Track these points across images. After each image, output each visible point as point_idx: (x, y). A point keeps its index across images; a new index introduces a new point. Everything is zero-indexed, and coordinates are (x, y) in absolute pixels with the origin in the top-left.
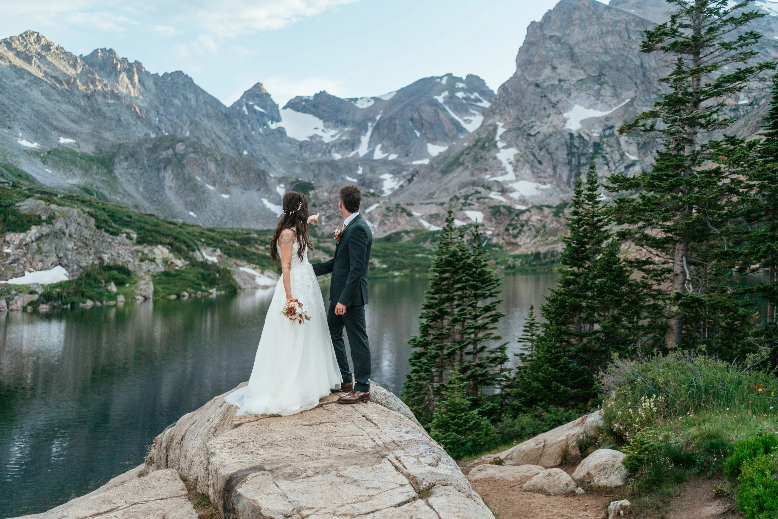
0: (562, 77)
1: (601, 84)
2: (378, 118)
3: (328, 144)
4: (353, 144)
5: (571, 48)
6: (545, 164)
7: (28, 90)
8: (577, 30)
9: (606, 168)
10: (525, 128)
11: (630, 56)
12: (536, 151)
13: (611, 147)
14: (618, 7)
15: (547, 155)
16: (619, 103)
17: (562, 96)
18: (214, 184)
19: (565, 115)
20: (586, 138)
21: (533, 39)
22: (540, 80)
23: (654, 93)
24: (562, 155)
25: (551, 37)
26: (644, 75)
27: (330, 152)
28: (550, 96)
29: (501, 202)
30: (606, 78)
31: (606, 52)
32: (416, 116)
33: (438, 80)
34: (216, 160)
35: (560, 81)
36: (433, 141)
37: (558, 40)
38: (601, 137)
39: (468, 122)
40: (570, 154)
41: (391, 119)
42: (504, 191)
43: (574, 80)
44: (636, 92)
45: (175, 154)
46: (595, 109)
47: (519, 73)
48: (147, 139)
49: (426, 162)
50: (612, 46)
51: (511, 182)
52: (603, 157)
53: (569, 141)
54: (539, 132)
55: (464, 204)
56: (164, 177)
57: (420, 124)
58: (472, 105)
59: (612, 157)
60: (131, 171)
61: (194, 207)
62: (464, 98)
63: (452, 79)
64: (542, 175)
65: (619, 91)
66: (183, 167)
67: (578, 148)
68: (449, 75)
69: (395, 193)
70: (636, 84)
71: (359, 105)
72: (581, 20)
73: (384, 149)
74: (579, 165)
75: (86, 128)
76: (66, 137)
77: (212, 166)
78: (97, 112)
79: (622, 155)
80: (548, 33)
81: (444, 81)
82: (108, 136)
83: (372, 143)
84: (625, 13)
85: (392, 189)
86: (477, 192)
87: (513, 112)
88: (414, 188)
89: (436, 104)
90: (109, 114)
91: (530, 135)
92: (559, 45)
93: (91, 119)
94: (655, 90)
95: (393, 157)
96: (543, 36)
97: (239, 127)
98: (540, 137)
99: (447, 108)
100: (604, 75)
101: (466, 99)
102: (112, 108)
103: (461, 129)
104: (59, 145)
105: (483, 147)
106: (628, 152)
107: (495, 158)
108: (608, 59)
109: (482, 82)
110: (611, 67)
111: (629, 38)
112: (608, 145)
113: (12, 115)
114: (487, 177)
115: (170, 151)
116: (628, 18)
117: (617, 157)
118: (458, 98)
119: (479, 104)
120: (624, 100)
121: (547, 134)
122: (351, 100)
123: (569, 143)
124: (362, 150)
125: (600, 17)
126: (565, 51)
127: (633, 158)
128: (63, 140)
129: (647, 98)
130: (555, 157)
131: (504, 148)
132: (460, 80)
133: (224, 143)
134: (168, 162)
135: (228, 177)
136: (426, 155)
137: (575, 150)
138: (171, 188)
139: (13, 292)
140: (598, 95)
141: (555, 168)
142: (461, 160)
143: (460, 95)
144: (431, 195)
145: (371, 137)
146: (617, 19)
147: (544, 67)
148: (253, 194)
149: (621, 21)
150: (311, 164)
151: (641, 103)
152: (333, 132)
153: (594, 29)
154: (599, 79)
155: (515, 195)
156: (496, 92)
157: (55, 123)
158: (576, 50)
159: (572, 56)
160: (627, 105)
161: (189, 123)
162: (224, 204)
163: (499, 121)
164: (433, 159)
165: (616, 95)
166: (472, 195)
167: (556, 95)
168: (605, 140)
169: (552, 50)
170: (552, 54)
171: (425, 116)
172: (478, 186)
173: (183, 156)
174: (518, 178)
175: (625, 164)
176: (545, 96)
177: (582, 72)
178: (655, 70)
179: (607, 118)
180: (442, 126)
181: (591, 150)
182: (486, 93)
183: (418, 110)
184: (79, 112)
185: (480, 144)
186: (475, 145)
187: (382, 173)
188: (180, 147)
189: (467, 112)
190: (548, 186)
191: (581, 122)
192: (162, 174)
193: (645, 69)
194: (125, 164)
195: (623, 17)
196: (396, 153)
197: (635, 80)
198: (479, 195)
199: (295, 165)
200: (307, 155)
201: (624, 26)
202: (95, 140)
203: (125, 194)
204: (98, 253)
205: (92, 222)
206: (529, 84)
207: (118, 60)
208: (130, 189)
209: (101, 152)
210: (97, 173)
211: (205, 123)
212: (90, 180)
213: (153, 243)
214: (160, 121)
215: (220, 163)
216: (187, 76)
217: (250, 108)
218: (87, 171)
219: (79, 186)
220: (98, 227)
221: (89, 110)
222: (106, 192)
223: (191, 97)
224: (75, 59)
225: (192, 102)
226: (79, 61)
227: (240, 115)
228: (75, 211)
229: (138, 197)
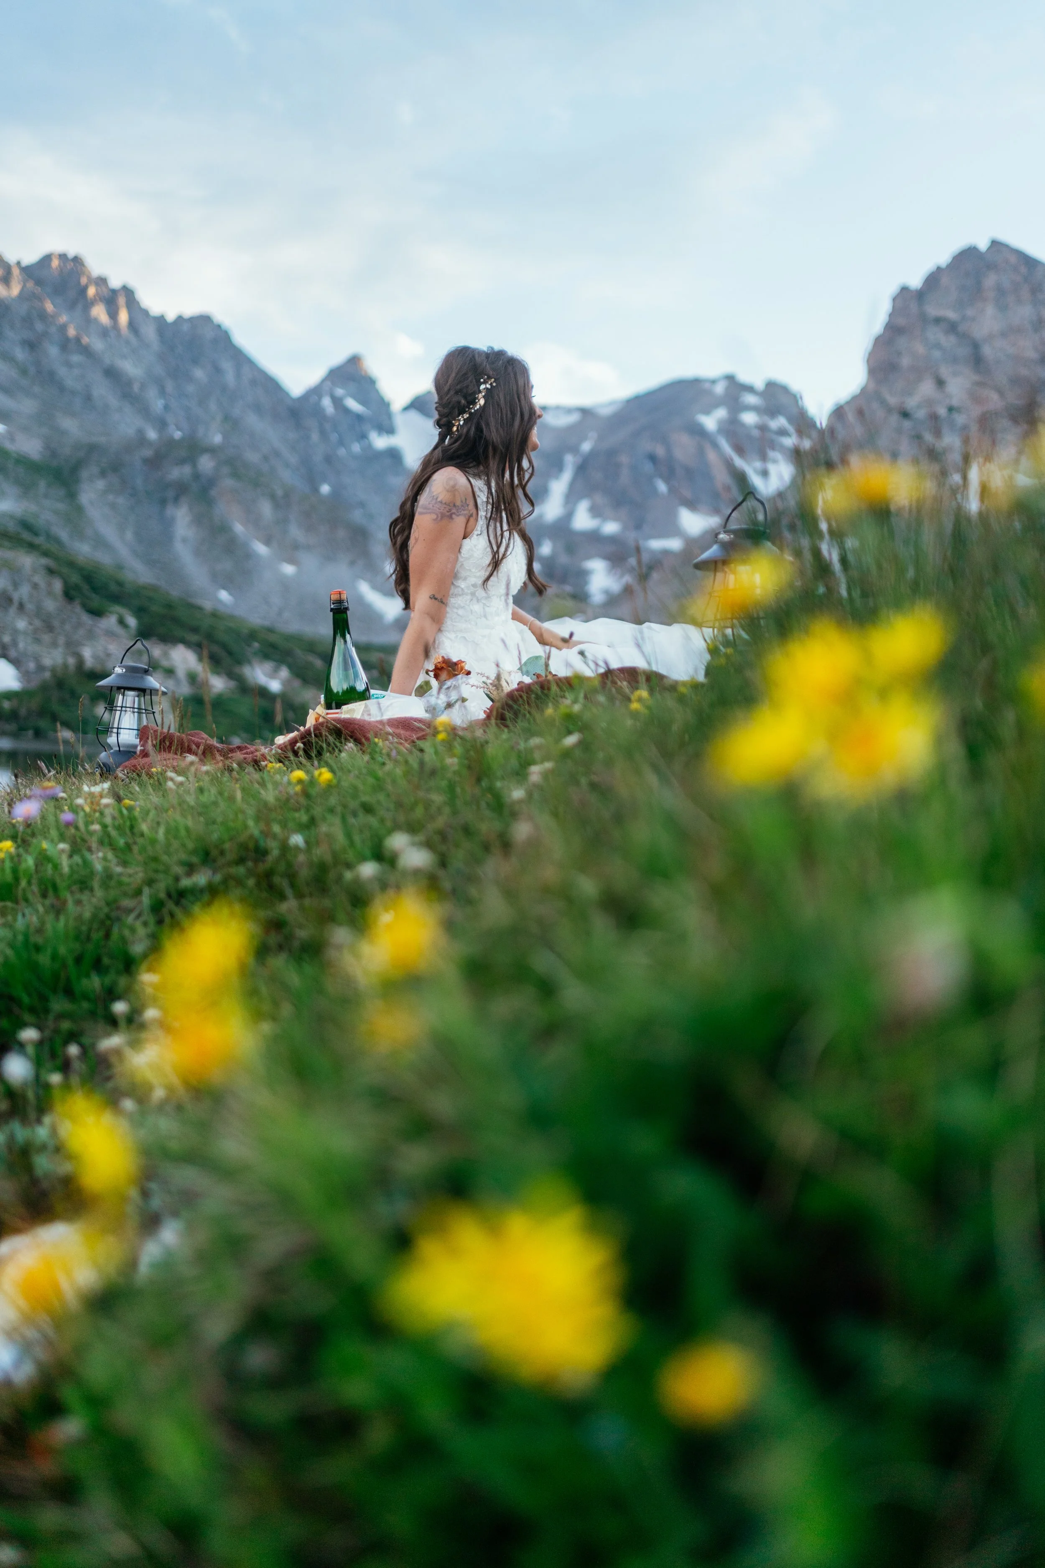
0: (955, 402)
2: (586, 447)
5: (976, 346)
8: (990, 310)
17: (950, 440)
18: (267, 542)
21: (901, 321)
22: (911, 403)
25: (938, 320)
28: (927, 437)
32: (660, 451)
33: (708, 386)
34: (273, 497)
35: (951, 409)
36: (692, 504)
37: (952, 328)
39: (763, 473)
41: (611, 453)
43: (977, 411)
45: (196, 476)
47: (872, 388)
48: (142, 440)
49: (674, 544)
56: (173, 519)
57: (668, 468)
58: (771, 441)
60: (111, 497)
61: (228, 582)
62: (757, 426)
63: (735, 387)
66: (210, 502)
68: (730, 379)
69: (613, 600)
72: (1000, 291)
73: (594, 511)
75: (27, 406)
77: (266, 509)
78: (48, 378)
80: (933, 311)
81: (720, 389)
82: (69, 424)
83: (571, 497)
85: (607, 591)
88: (653, 591)
89: (699, 432)
90: (69, 383)
92: (952, 339)
93: (37, 389)
95: (611, 528)
96: (923, 319)
97: (315, 437)
99: (723, 442)
101: (763, 428)
102: (76, 372)
109: (795, 398)
115: (187, 470)
118: (742, 425)
119: (785, 441)
124: (553, 508)
125: (1036, 289)
126: (964, 351)
132: (750, 389)
133: (287, 465)
134: (181, 490)
135: (296, 532)
136: (674, 530)
138: (184, 540)
143: (749, 418)
145: (572, 483)
147: (921, 379)
148: (341, 570)
153: (1025, 313)
154: (1028, 413)
156: (822, 422)
158: (987, 351)
159: (977, 361)
161: (219, 417)
162: (285, 585)
164: (690, 541)
167: (940, 437)
169: (938, 346)
170: (937, 354)
171: (679, 455)
173: (212, 482)
176: (918, 437)
177: (995, 395)
180: (709, 476)
182: (802, 421)
183: (664, 440)
184: (14, 373)
187: (589, 557)
188: (206, 464)
189: (763, 454)
192: (170, 510)
194: (100, 484)
196: (616, 519)
202: (44, 431)
203: (100, 542)
204: (72, 647)
205: (58, 585)
206: (889, 410)
207: (89, 278)
208: (109, 532)
209: (54, 454)
210: (46, 496)
211: (252, 420)
212: (33, 508)
213: (169, 639)
214: (166, 407)
215: (283, 502)
216: (219, 326)
217: (337, 402)
218: (26, 489)
219: (12, 517)
220: (69, 594)
221: (32, 370)
222: (63, 535)
223: (228, 366)
224: (8, 268)
225: (230, 377)
226: (16, 272)
227: (318, 412)
228: (27, 561)
229: (124, 552)
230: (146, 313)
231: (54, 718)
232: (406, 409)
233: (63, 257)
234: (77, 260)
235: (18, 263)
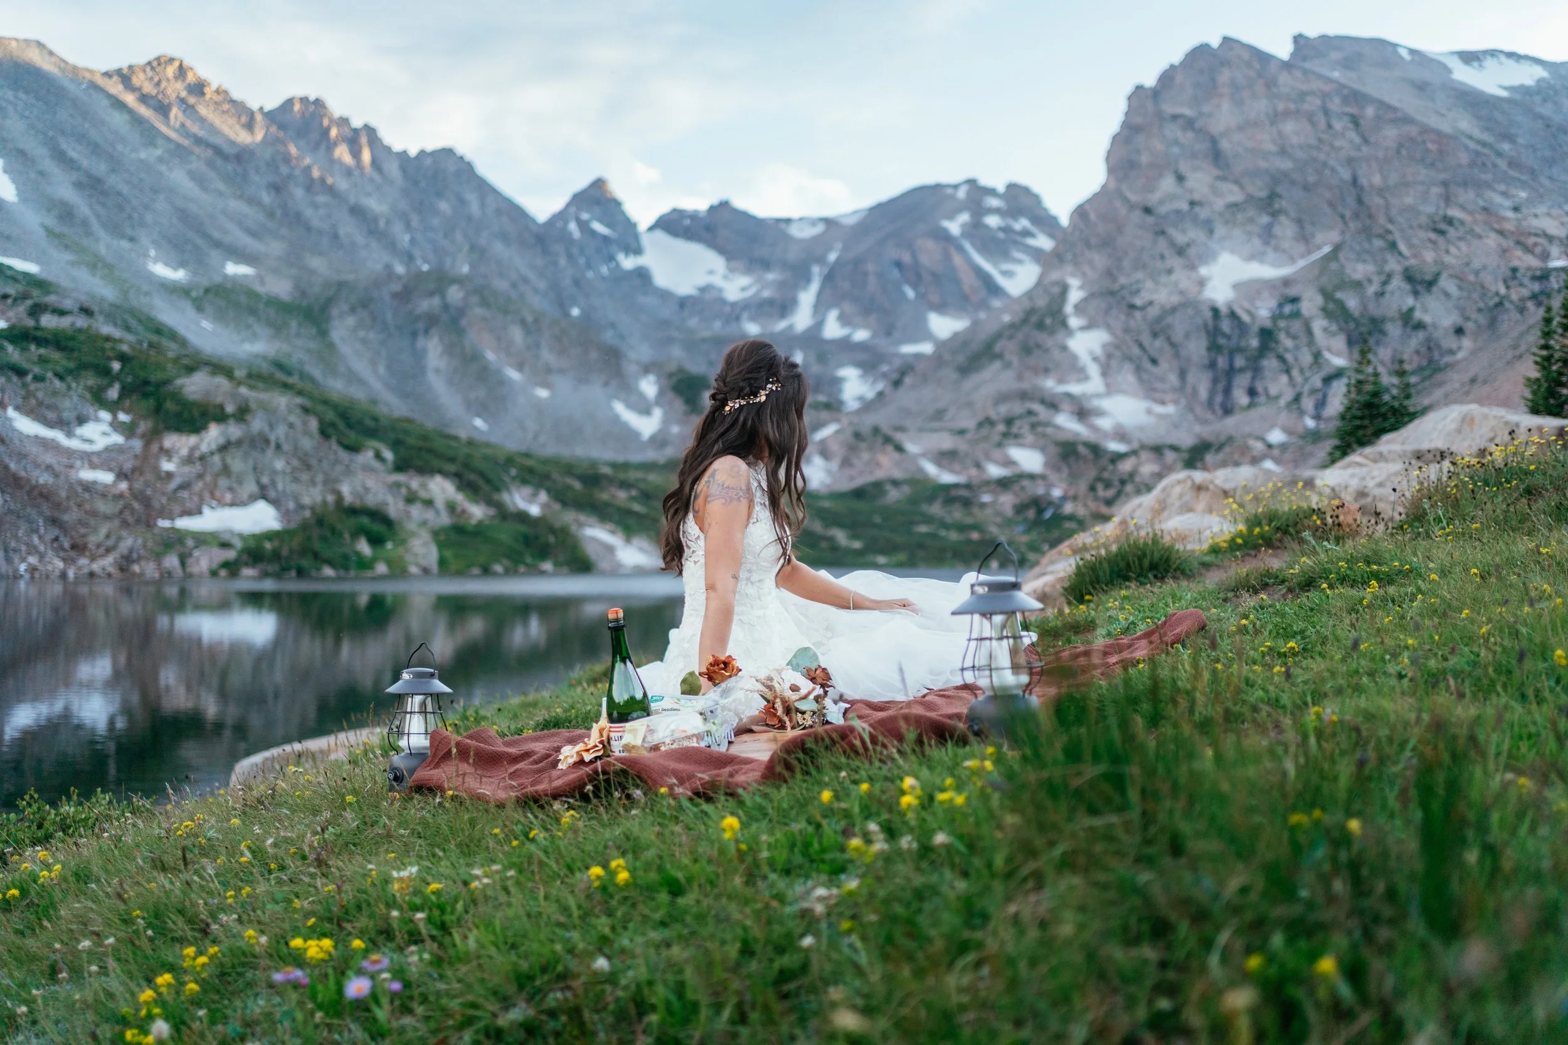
0: (1196, 197)
1: (1275, 214)
2: (832, 257)
3: (734, 305)
4: (784, 306)
5: (1214, 141)
6: (1164, 365)
7: (163, 168)
8: (1226, 106)
9: (1284, 379)
10: (1124, 292)
11: (1332, 163)
12: (1146, 339)
13: (1294, 337)
14: (1308, 65)
15: (1167, 348)
16: (1309, 252)
17: (1194, 234)
18: (520, 367)
19: (1203, 271)
20: (1245, 318)
21: (1139, 120)
22: (1153, 199)
23: (1380, 236)
24: (1197, 348)
25: (1175, 117)
26: (1360, 201)
27: (738, 318)
28: (1172, 231)
29: (1077, 434)
30: (1284, 203)
31: (1283, 152)
32: (906, 258)
33: (950, 191)
34: (523, 322)
35: (1192, 203)
36: (941, 308)
37: (1189, 124)
38: (1275, 318)
39: (1008, 274)
40: (1214, 347)
41: (858, 262)
42: (1083, 413)
43: (1219, 204)
44: (1343, 233)
45: (446, 307)
46: (1262, 262)
47: (1112, 185)
48: (390, 275)
49: (927, 348)
50: (1295, 140)
51: (1098, 396)
52: (1281, 358)
53: (1210, 323)
54: (1151, 303)
55: (1005, 435)
56: (424, 351)
57: (914, 274)
58: (1015, 242)
59: (1296, 359)
60: (362, 333)
61: (482, 410)
62: (1000, 229)
63: (977, 191)
64: (1158, 385)
65: (1309, 229)
66: (460, 332)
67: (1228, 337)
68: (972, 182)
69: (867, 406)
70: (1342, 217)
71: (796, 231)
72: (1234, 86)
73: (844, 320)
74: (1231, 372)
75: (275, 248)
76: (237, 262)
77: (517, 334)
78: (295, 219)
79: (1317, 356)
80: (1169, 109)
81: (962, 194)
82: (317, 263)
83: (820, 307)
84: (1320, 76)
85: (861, 398)
86: (1030, 413)
87: (1100, 260)
88: (906, 397)
89: (944, 237)
90: (316, 223)
91: (1132, 307)
92: (1190, 135)
93: (284, 231)
94: (1381, 231)
95: (861, 335)
96: (1160, 117)
97: (563, 261)
98: (1153, 312)
99: (968, 246)
100: (1280, 196)
101: (1007, 230)
102: (322, 212)
103: (993, 289)
104: (226, 276)
105: (1040, 326)
106: (1329, 350)
107: (1064, 348)
108: (1286, 165)
109: (1036, 198)
110: (1293, 183)
111: (1330, 126)
112: (1289, 334)
113: (136, 216)
114: (1050, 384)
115: (436, 301)
116: (1327, 88)
117: (1307, 358)
118: (987, 227)
119: (1031, 242)
120: (1319, 248)
121: (1168, 307)
122: (778, 221)
123: (1211, 327)
124: (802, 319)
125: (1271, 83)
126: (1202, 146)
127: (1339, 362)
128: (234, 269)
129: (1366, 245)
130: (1183, 352)
131: (1083, 328)
132: (992, 192)
133: (536, 290)
134: (431, 321)
135: (548, 356)
136: (924, 334)
137: (1222, 341)
138: (437, 371)
139: (190, 543)
140: (1267, 235)
141: (1182, 374)
142: (998, 348)
143: (993, 221)
144: (939, 414)
145: (820, 294)
146: (1304, 87)
147: (1161, 176)
148: (595, 391)
149: (1312, 93)
150: (704, 340)
151: (1353, 256)
152: (744, 280)
153: (1260, 106)
154: (1269, 204)
155: (1105, 423)
156: (1064, 221)
157: (216, 235)
158: (1225, 145)
159: (1217, 156)
160: (1327, 258)
161: (466, 248)
162: (539, 408)
163: (1073, 275)
164: (941, 345)
165: (1304, 238)
166: (1020, 417)
167: (1184, 231)
168: (1282, 324)
169: (1176, 142)
170: (1175, 150)
171: (925, 260)
172: (1032, 399)
173: (461, 312)
174: (1111, 389)
175: (1323, 374)
176: (1163, 233)
177: (1235, 188)
178: (1381, 192)
179: (1286, 282)
180: (956, 281)
181: (1254, 343)
182: (1045, 221)
183: (909, 247)
184: (261, 217)
185: (1034, 319)
186: (1025, 321)
187: (841, 365)
188: (455, 294)
189: (1006, 255)
190: (1170, 409)
191: (1236, 286)
192: (421, 342)
193: (1362, 188)
194: (351, 321)
195: (1316, 85)
196: (866, 327)
197: (1340, 209)
198: (1033, 419)
199: (670, 340)
200: (693, 322)
201: (1318, 102)
202: (294, 271)
203: (353, 377)
204: (330, 483)
205: (314, 424)
206: (1132, 207)
207: (331, 120)
208: (361, 367)
209: (304, 294)
210: (298, 335)
211: (498, 248)
212: (285, 348)
213: (426, 471)
214: (413, 241)
215: (532, 328)
216: (461, 158)
217: (583, 226)
218: (278, 329)
219: (264, 358)
220: (324, 433)
221: (279, 213)
222: (316, 372)
223: (472, 198)
224: (251, 115)
225: (475, 208)
226: (259, 117)
227: (565, 237)
228: (282, 401)
229: (377, 385)
230: (388, 149)
231: (316, 556)
232: (651, 229)
233: (304, 100)
234: (318, 102)
235: (261, 109)
